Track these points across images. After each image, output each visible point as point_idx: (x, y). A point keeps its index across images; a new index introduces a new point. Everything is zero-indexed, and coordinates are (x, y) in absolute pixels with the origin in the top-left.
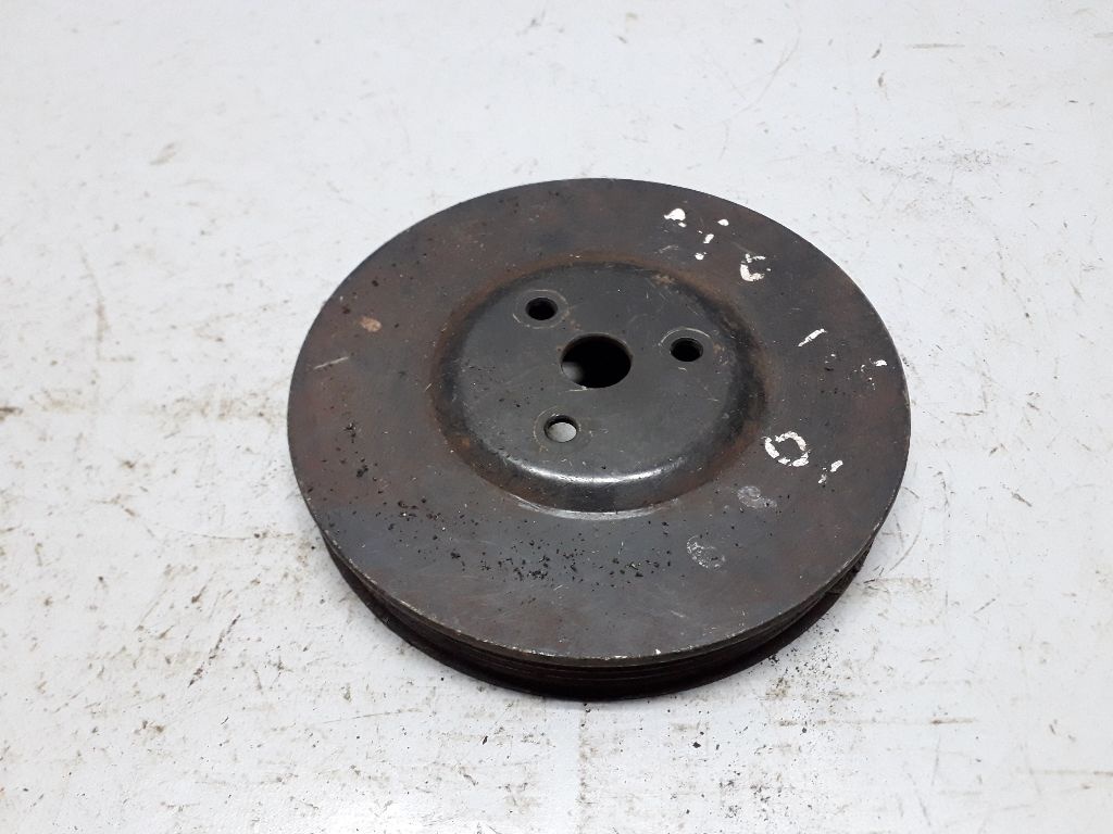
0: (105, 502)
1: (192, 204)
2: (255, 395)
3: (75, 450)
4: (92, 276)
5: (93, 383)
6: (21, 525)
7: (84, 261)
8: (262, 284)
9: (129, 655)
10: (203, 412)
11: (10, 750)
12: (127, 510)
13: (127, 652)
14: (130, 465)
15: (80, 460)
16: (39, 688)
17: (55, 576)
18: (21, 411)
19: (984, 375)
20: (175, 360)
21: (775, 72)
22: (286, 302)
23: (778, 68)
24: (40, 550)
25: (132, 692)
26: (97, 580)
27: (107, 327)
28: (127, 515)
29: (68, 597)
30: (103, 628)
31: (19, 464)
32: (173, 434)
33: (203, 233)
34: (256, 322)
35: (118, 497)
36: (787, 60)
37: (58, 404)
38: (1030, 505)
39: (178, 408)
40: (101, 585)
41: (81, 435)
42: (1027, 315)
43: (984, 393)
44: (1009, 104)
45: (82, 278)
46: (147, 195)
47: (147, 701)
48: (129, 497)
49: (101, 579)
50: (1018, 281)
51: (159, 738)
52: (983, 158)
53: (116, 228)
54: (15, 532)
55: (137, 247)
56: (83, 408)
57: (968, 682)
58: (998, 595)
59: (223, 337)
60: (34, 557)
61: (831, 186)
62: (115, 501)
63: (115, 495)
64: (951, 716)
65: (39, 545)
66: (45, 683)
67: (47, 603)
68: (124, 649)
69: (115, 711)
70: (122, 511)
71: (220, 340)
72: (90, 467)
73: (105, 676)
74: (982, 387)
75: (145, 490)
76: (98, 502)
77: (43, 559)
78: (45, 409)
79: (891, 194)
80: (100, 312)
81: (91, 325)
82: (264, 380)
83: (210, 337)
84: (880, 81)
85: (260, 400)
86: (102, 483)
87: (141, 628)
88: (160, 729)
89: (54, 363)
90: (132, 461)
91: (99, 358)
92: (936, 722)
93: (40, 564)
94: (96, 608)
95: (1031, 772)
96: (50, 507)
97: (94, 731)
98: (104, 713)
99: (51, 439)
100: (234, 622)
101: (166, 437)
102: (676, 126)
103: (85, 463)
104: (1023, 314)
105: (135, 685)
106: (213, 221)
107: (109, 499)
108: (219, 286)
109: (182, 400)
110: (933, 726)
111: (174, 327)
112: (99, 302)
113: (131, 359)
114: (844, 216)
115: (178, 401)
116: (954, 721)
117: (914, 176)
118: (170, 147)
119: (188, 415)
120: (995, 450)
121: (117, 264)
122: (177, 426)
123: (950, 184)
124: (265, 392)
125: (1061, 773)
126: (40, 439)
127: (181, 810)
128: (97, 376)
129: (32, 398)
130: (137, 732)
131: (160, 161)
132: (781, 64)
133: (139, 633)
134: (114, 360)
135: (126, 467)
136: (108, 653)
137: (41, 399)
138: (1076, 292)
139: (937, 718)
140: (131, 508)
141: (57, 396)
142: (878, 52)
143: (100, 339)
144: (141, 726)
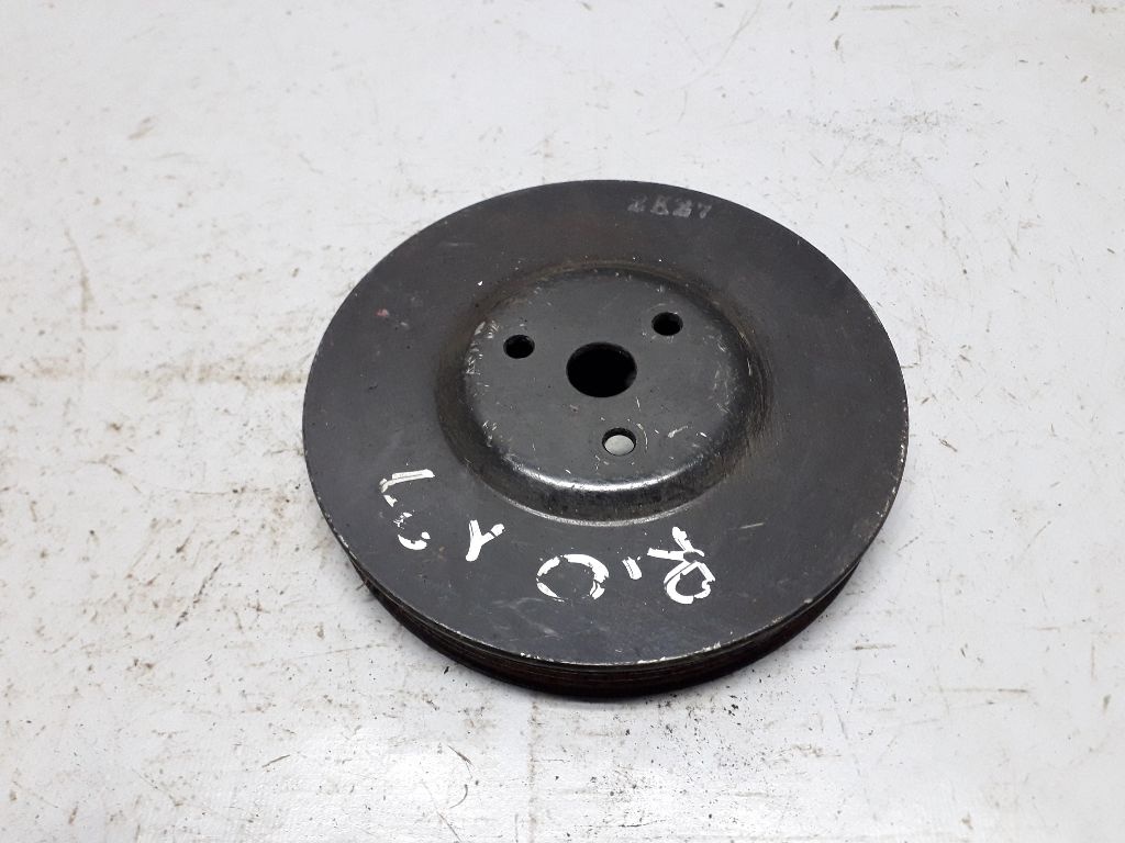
0: (94, 462)
1: (170, 177)
2: (232, 360)
3: (65, 414)
4: (75, 249)
5: (80, 351)
6: (15, 486)
7: (67, 234)
8: (237, 254)
9: (119, 601)
10: (183, 376)
11: (14, 687)
12: (115, 470)
13: (118, 598)
14: (116, 428)
15: (69, 424)
16: (38, 632)
17: (50, 531)
18: (12, 379)
19: (920, 329)
20: (156, 328)
21: (735, 37)
22: (260, 270)
23: (738, 32)
24: (35, 507)
25: (124, 633)
26: (89, 534)
27: (91, 299)
28: (116, 474)
29: (62, 550)
30: (94, 577)
31: (12, 429)
32: (156, 398)
33: (180, 206)
34: (232, 290)
35: (106, 457)
36: (748, 23)
37: (47, 371)
38: (955, 450)
39: (160, 373)
40: (92, 538)
41: (69, 401)
42: (965, 272)
43: (919, 347)
44: (960, 65)
45: (65, 251)
46: (125, 169)
47: (138, 642)
48: (116, 457)
49: (92, 532)
50: (958, 239)
51: (149, 674)
52: (932, 119)
53: (97, 201)
54: (11, 492)
55: (118, 220)
56: (71, 374)
57: (889, 612)
58: (922, 533)
59: (201, 305)
60: (30, 513)
61: (783, 149)
62: (103, 461)
63: (102, 456)
64: (871, 643)
65: (34, 503)
66: (43, 627)
67: (43, 555)
68: (115, 595)
69: (109, 651)
70: (110, 470)
71: (198, 308)
72: (78, 430)
73: (99, 620)
74: (918, 340)
75: (131, 450)
76: (87, 463)
77: (38, 515)
78: (34, 376)
79: (842, 156)
80: (84, 283)
81: (75, 297)
82: (240, 345)
83: (187, 306)
84: (837, 43)
85: (237, 365)
86: (91, 445)
87: (130, 576)
88: (149, 666)
89: (42, 333)
90: (118, 425)
91: (84, 327)
92: (857, 648)
93: (35, 520)
94: (88, 559)
95: (941, 690)
96: (43, 468)
97: (90, 669)
98: (99, 653)
99: (42, 404)
100: (216, 569)
101: (150, 401)
102: (636, 92)
103: (75, 427)
104: (961, 270)
105: (126, 628)
106: (190, 194)
107: (97, 460)
108: (197, 257)
109: (164, 365)
110: (855, 652)
111: (155, 297)
112: (82, 273)
113: (114, 328)
114: (795, 179)
115: (160, 366)
116: (874, 647)
117: (865, 138)
118: (147, 121)
119: (170, 379)
120: (926, 400)
121: (99, 237)
122: (159, 390)
123: (899, 145)
124: (241, 357)
125: (968, 690)
126: (31, 405)
127: (170, 737)
128: (83, 344)
129: (22, 367)
130: (129, 669)
131: (138, 135)
132: (741, 29)
133: (129, 580)
134: (98, 328)
135: (113, 429)
136: (101, 600)
137: (30, 366)
138: (1013, 249)
139: (858, 644)
140: (118, 467)
141: (46, 364)
142: (836, 14)
143: (84, 309)
144: (131, 663)
